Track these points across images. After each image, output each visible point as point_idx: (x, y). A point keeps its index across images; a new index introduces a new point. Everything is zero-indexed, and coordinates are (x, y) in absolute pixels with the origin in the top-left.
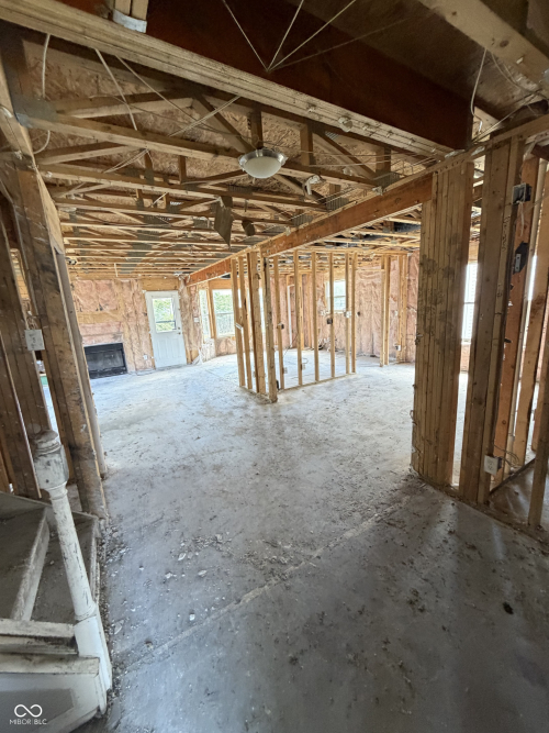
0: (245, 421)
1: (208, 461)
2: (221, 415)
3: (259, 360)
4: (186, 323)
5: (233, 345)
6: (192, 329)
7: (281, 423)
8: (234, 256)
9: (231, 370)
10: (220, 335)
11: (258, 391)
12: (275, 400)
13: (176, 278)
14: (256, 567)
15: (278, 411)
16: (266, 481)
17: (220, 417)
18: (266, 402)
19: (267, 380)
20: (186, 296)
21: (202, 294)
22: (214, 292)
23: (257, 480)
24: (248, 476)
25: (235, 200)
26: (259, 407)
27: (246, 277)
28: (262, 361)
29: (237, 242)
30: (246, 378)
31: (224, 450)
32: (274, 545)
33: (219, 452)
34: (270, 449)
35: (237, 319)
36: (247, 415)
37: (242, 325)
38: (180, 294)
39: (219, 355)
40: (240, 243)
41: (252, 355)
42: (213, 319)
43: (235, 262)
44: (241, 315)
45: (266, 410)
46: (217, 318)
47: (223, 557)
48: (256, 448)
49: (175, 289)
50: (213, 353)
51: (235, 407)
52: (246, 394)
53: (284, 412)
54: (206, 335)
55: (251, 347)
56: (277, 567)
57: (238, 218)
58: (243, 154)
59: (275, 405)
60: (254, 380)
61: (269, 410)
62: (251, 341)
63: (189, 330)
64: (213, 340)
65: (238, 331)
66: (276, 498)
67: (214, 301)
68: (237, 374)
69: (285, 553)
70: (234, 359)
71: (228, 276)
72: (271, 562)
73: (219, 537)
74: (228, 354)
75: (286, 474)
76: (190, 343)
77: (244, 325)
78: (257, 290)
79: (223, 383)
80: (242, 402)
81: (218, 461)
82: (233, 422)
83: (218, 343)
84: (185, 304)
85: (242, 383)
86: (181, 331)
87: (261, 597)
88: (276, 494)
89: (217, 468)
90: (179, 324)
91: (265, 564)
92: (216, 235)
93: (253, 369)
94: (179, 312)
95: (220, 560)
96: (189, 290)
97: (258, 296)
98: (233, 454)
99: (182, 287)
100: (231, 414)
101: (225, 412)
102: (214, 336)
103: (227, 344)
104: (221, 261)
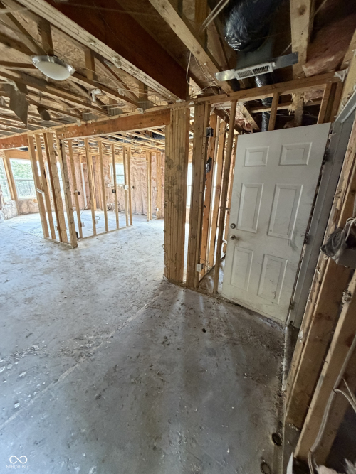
0: (51, 263)
1: (19, 297)
2: (28, 261)
3: (60, 218)
5: (36, 206)
7: (81, 261)
8: (30, 133)
9: (35, 226)
10: (20, 197)
11: (61, 241)
12: (75, 246)
14: (68, 356)
15: (79, 253)
16: (72, 301)
17: (27, 262)
18: (69, 248)
19: (68, 232)
22: (11, 160)
23: (65, 301)
24: (57, 301)
26: (63, 252)
27: (44, 151)
28: (63, 218)
29: (33, 122)
30: (50, 231)
31: (34, 286)
32: (81, 339)
33: (29, 288)
34: (75, 280)
35: (38, 185)
36: (52, 259)
37: (43, 191)
39: (21, 214)
40: (36, 123)
41: (54, 214)
42: (13, 184)
43: (32, 138)
44: (41, 182)
45: (69, 254)
46: (17, 183)
47: (41, 358)
48: (63, 281)
50: (15, 212)
51: (41, 254)
52: (50, 244)
53: (83, 254)
54: (6, 197)
55: (53, 208)
56: (84, 351)
57: (34, 103)
59: (76, 249)
60: (57, 233)
61: (72, 253)
62: (52, 203)
64: (13, 202)
65: (40, 195)
66: (81, 311)
67: (12, 168)
68: (41, 229)
69: (89, 341)
70: (38, 217)
71: (26, 149)
72: (80, 350)
73: (35, 346)
74: (30, 213)
75: (87, 294)
77: (45, 190)
78: (55, 164)
79: (27, 236)
80: (48, 249)
81: (29, 294)
82: (40, 265)
83: (19, 204)
85: (47, 235)
87: (74, 371)
88: (81, 308)
89: (29, 300)
91: (75, 352)
92: (12, 112)
93: (55, 224)
95: (38, 361)
97: (56, 168)
98: (43, 287)
100: (38, 259)
101: (32, 258)
102: (15, 198)
103: (28, 205)
104: (17, 135)
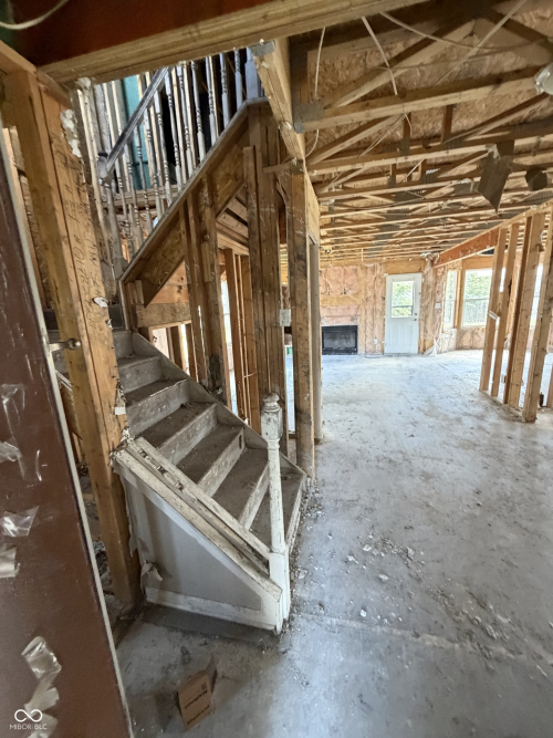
0: (477, 434)
1: (418, 463)
2: (446, 418)
3: (515, 363)
4: (424, 308)
5: (481, 339)
6: (430, 316)
7: (536, 453)
8: (507, 224)
9: (472, 369)
10: (465, 324)
11: (506, 401)
12: (531, 419)
13: (423, 259)
14: (449, 613)
15: (534, 434)
16: (490, 519)
17: (444, 420)
18: (516, 418)
19: (523, 389)
20: (431, 278)
21: (452, 277)
22: (468, 273)
23: (477, 512)
24: (465, 502)
25: (519, 143)
26: (502, 422)
27: (519, 250)
28: (522, 364)
29: (514, 204)
30: (491, 381)
31: (440, 459)
32: (482, 604)
33: (433, 459)
34: (508, 483)
35: (493, 307)
36: (480, 428)
37: (499, 314)
38: (424, 276)
39: (459, 348)
40: (520, 204)
41: (506, 355)
42: (461, 306)
43: (505, 231)
44: (500, 300)
45: (513, 429)
46: (466, 305)
47: (410, 575)
48: (484, 473)
49: (420, 271)
50: (453, 344)
51: (466, 414)
52: (486, 402)
53: (542, 440)
54: (447, 323)
55: (508, 343)
56: (477, 632)
57: (520, 168)
58: (544, 66)
59: (531, 426)
60: (502, 387)
61: (519, 430)
62: (509, 336)
63: (427, 316)
64: (455, 330)
65: (491, 322)
66: (500, 548)
67: (466, 284)
68: (478, 376)
69: (496, 624)
70: (478, 356)
71: (492, 252)
72: (472, 622)
73: (410, 551)
74: (472, 348)
75: (525, 523)
76: (426, 331)
77: (502, 315)
78: (534, 267)
79: (457, 381)
80: (478, 410)
81: (430, 467)
82: (459, 432)
83: (461, 333)
84: (428, 287)
85: (484, 386)
86: (417, 317)
87: (447, 652)
88: (501, 542)
89: (427, 477)
90: (417, 310)
91: (463, 618)
92: (481, 199)
93: (504, 372)
94: (419, 296)
95: (406, 577)
96: (436, 271)
97: (533, 279)
98: (451, 468)
99: (428, 268)
100: (459, 420)
101: (451, 416)
102: (457, 325)
103: (472, 337)
104: (485, 232)
